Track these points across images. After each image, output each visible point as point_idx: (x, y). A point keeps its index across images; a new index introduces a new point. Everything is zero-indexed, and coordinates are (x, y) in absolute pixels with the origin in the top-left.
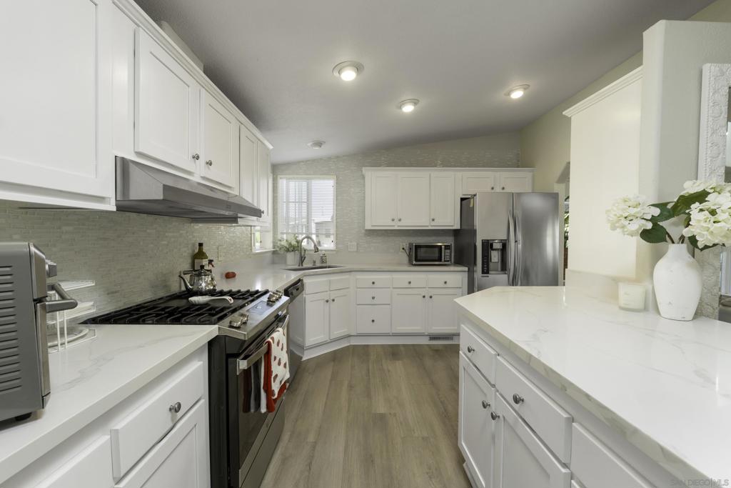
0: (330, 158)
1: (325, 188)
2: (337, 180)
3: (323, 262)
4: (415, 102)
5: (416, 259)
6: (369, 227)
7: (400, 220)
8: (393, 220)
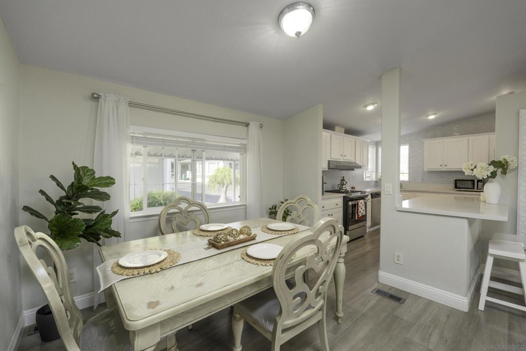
2: (410, 145)
4: (435, 114)
5: (456, 187)
6: (426, 169)
7: (446, 166)
8: (441, 166)
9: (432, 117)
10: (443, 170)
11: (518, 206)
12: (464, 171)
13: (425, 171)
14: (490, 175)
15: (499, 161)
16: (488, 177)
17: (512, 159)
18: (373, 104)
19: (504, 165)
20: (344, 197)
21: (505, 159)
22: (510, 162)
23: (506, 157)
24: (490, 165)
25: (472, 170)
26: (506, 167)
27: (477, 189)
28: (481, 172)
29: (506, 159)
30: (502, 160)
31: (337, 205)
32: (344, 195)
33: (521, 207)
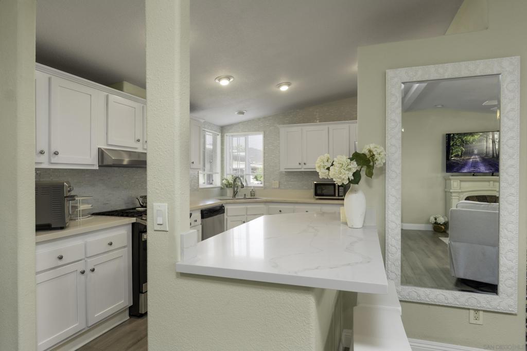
0: (259, 119)
1: (257, 141)
2: (264, 135)
3: (251, 195)
4: (289, 84)
5: (316, 194)
6: (283, 170)
7: (305, 164)
8: (300, 164)
9: (284, 88)
10: (303, 170)
11: (386, 229)
12: (318, 170)
13: (282, 172)
14: (352, 178)
15: (363, 154)
16: (350, 182)
17: (379, 151)
18: (228, 78)
19: (369, 161)
20: (133, 224)
21: (370, 151)
22: (377, 156)
23: (372, 146)
24: (351, 159)
25: (328, 169)
26: (371, 164)
27: (339, 196)
28: (340, 174)
29: (372, 149)
30: (366, 152)
31: (111, 244)
32: (134, 220)
33: (390, 230)
